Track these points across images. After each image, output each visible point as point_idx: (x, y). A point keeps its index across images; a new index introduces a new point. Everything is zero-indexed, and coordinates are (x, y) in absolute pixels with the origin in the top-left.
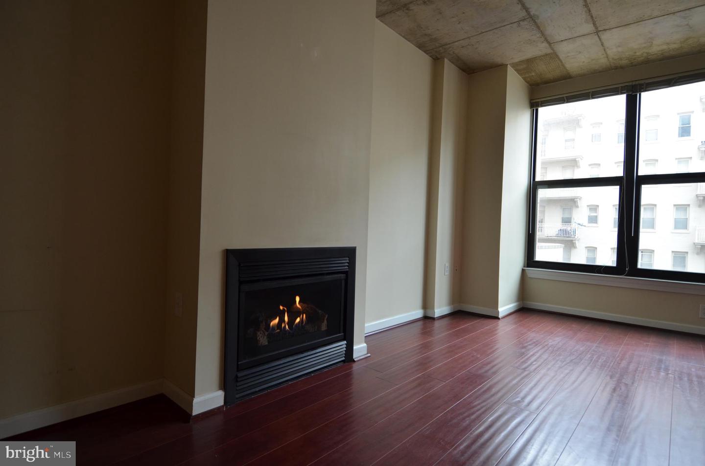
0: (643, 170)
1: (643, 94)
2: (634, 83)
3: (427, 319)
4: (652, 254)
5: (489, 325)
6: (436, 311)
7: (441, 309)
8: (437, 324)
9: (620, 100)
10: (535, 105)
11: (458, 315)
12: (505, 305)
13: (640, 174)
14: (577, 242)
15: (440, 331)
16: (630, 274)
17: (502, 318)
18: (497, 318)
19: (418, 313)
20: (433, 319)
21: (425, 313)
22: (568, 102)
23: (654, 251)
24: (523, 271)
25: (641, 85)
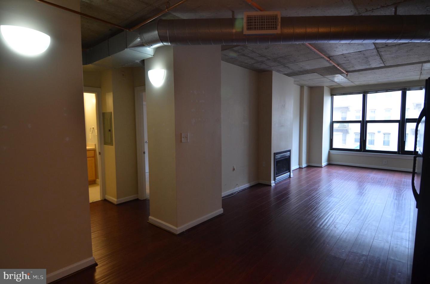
0: (368, 119)
1: (368, 94)
2: (365, 91)
3: (300, 168)
4: (390, 135)
5: (319, 169)
6: (303, 165)
7: (304, 165)
8: (304, 170)
9: (361, 96)
10: (332, 95)
11: (309, 167)
12: (324, 163)
13: (367, 120)
14: (349, 130)
15: (304, 172)
16: (363, 152)
17: (324, 167)
18: (322, 167)
19: (297, 167)
20: (302, 168)
21: (299, 166)
22: (344, 95)
23: (390, 134)
24: (329, 151)
25: (367, 92)
